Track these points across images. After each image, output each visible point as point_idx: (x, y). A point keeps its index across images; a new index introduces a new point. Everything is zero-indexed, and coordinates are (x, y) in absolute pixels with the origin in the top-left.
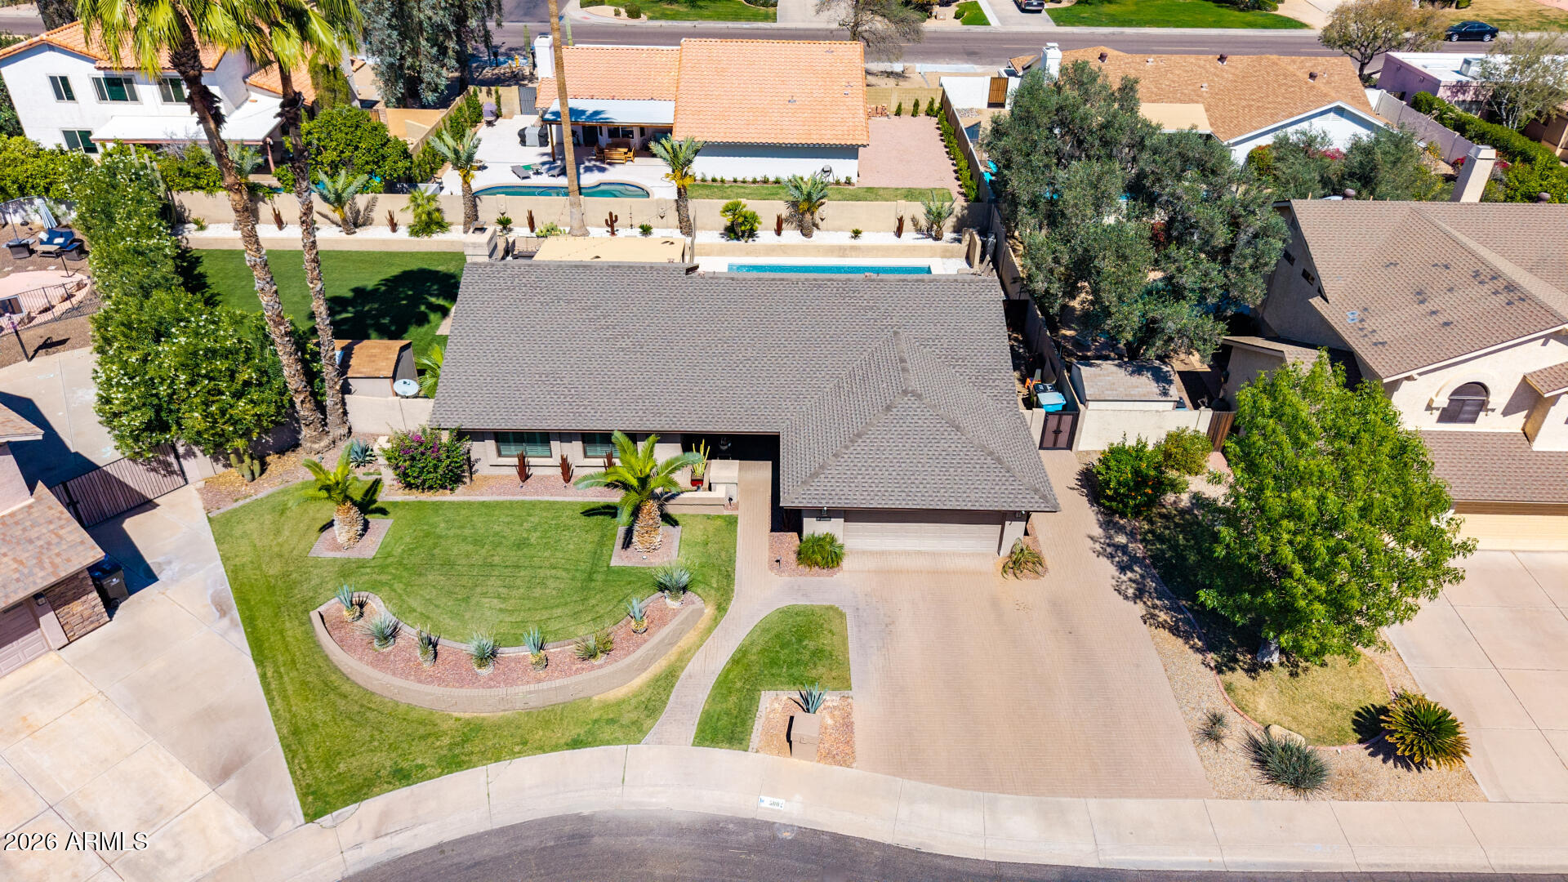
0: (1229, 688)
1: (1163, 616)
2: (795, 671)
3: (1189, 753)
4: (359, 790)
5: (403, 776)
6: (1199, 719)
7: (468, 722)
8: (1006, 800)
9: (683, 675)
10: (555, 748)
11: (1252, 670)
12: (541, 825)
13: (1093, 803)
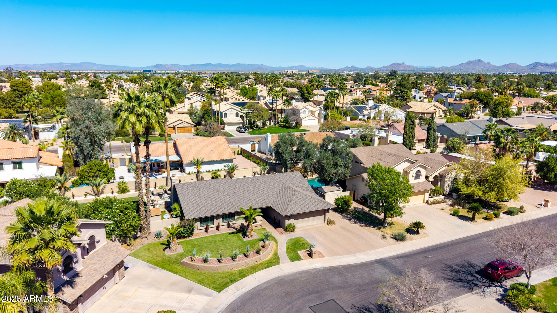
0: (382, 231)
1: (363, 225)
2: (302, 247)
3: (383, 241)
4: (226, 285)
5: (234, 281)
6: (380, 236)
7: (239, 270)
8: (357, 254)
9: (278, 253)
10: (263, 269)
11: (384, 228)
12: (272, 280)
13: (372, 251)
